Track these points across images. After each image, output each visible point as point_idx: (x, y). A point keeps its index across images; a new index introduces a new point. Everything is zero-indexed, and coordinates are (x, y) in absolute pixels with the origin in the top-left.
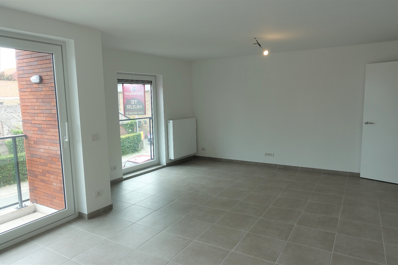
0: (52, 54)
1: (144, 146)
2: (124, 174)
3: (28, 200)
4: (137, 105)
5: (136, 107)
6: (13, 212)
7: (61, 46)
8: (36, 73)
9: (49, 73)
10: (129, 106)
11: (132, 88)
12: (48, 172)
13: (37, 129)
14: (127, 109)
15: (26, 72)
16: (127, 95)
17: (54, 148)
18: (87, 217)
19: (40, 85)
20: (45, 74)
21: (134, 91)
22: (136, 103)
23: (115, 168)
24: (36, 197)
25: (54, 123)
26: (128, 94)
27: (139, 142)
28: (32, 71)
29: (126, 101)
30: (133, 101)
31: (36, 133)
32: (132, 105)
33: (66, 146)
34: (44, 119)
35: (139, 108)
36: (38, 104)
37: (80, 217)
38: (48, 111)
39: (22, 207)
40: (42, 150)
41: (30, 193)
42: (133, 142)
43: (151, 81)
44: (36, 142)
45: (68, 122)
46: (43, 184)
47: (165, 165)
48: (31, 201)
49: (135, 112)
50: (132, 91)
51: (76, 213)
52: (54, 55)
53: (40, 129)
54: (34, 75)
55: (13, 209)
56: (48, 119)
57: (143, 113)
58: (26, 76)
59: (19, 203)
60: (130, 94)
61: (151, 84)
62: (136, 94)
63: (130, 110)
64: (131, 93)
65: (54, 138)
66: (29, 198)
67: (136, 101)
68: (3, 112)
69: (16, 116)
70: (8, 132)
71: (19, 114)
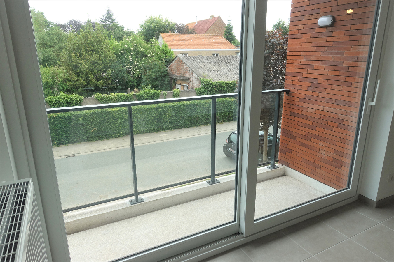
12: (316, 136)
13: (308, 84)
19: (330, 28)
24: (288, 160)
33: (369, 111)
36: (319, 53)
38: (334, 63)
40: (312, 111)
41: (280, 154)
44: (304, 100)
54: (324, 15)
56: (331, 73)
59: (272, 162)
68: (193, 62)
69: (202, 67)
70: (196, 80)
71: (205, 65)
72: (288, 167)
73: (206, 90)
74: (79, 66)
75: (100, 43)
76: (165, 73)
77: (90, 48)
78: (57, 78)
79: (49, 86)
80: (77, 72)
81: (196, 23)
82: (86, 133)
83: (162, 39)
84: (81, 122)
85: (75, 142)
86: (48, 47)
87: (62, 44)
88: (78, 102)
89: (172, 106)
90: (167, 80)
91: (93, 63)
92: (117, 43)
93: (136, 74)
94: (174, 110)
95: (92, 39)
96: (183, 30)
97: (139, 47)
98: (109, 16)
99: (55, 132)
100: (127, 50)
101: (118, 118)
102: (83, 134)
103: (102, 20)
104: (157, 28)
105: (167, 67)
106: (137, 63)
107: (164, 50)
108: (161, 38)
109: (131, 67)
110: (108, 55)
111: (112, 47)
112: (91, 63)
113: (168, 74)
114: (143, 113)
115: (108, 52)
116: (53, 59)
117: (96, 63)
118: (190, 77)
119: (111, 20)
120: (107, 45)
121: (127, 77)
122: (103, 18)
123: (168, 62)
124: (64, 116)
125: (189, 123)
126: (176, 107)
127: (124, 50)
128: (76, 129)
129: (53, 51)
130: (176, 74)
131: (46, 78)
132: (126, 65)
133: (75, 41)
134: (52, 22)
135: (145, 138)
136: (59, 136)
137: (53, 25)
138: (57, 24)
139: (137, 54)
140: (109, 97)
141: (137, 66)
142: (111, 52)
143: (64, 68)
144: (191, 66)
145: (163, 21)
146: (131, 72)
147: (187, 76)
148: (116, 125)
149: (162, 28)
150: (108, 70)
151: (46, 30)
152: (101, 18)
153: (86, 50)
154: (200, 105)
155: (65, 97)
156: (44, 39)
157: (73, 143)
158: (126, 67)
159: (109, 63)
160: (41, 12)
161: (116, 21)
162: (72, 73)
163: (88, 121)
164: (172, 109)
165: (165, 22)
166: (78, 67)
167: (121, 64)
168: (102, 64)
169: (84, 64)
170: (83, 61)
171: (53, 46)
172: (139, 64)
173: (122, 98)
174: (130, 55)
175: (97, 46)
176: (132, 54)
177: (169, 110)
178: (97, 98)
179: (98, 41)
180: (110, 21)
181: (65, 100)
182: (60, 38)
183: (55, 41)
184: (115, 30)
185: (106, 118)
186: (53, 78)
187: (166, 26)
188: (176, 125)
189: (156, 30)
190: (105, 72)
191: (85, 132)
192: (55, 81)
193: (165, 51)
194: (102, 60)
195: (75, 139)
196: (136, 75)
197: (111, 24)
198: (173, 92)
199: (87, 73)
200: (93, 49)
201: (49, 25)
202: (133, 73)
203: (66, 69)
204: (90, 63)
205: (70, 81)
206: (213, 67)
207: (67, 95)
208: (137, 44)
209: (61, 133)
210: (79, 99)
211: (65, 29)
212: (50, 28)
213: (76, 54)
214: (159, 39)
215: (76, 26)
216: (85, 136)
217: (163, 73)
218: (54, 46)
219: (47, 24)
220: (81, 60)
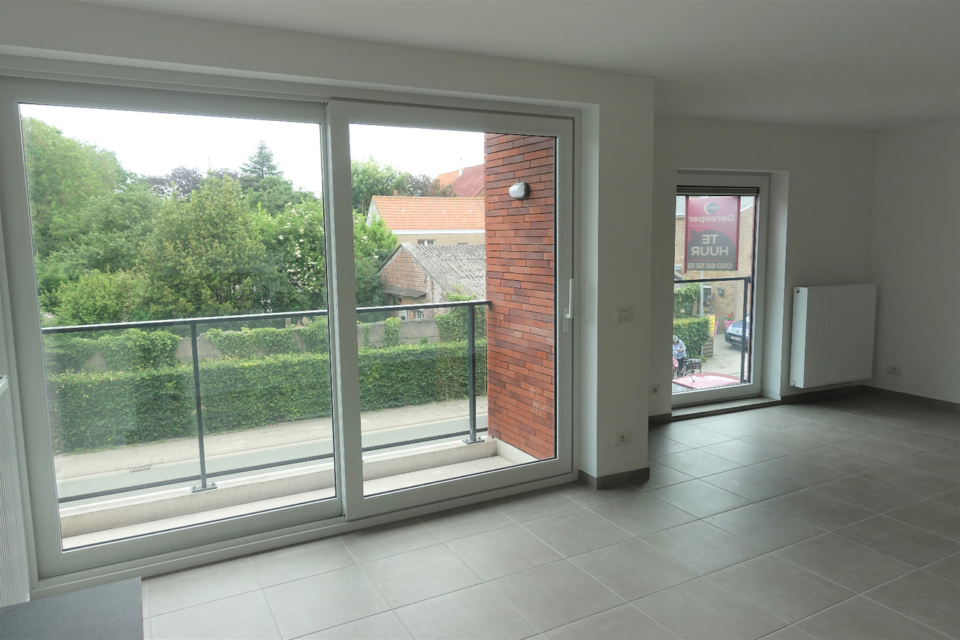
0: (556, 138)
1: (715, 352)
2: (675, 408)
3: (485, 430)
4: (717, 248)
5: (714, 252)
6: (461, 448)
7: (573, 119)
8: (519, 179)
9: (544, 178)
10: (698, 248)
11: (708, 206)
12: (526, 379)
13: (511, 291)
14: (693, 255)
15: (501, 177)
16: (693, 223)
17: (540, 331)
18: (595, 484)
19: (525, 201)
20: (536, 179)
21: (712, 213)
22: (714, 242)
23: (655, 390)
24: (499, 427)
25: (545, 279)
26: (697, 219)
27: (703, 339)
28: (511, 175)
29: (692, 238)
30: (708, 236)
31: (508, 298)
32: (705, 246)
33: (567, 329)
34: (527, 270)
35: (721, 254)
36: (519, 240)
37: (580, 481)
38: (535, 256)
39: (475, 441)
40: (518, 334)
41: (489, 417)
42: (688, 338)
43: (758, 188)
44: (508, 318)
45: (573, 278)
46: (514, 402)
47: (779, 398)
48: (490, 433)
49: (711, 263)
50: (708, 214)
51: (574, 471)
52: (558, 139)
53: (519, 292)
54: (516, 182)
55: (459, 442)
56: (533, 271)
57: (729, 266)
58: (501, 184)
59: (471, 432)
60: (701, 219)
61: (756, 197)
62: (718, 219)
63: (699, 259)
64: (703, 218)
65: (543, 310)
66: (487, 426)
67: (716, 237)
68: (435, 259)
69: (455, 268)
70: (441, 297)
71: (461, 264)
72: (500, 439)
73: (460, 319)
74: (180, 270)
75: (231, 219)
76: (375, 284)
77: (208, 230)
78: (130, 297)
79: (109, 314)
80: (175, 283)
81: (460, 174)
82: (181, 417)
83: (377, 208)
84: (171, 392)
85: (155, 439)
86: (117, 228)
87: (149, 222)
88: (168, 349)
89: (382, 355)
90: (377, 298)
91: (213, 263)
92: (270, 218)
93: (311, 286)
94: (384, 365)
95: (213, 212)
96: (425, 189)
97: (317, 226)
98: (263, 159)
99: (110, 414)
100: (291, 234)
101: (255, 384)
102: (174, 419)
103: (247, 168)
104: (366, 184)
105: (379, 270)
106: (313, 263)
107: (375, 233)
108: (374, 206)
109: (299, 270)
110: (247, 246)
111: (259, 228)
112: (207, 263)
113: (381, 286)
114: (313, 373)
115: (248, 239)
116: (125, 256)
117: (220, 262)
118: (428, 290)
119: (268, 168)
120: (247, 223)
121: (289, 294)
122: (249, 163)
123: (384, 258)
124: (132, 379)
125: (420, 394)
126: (391, 358)
127: (284, 233)
128: (158, 408)
129: (129, 236)
130: (399, 285)
131: (103, 297)
132: (287, 266)
133: (174, 216)
134: (133, 171)
135: (315, 428)
136: (118, 424)
137: (136, 180)
138: (144, 176)
139: (313, 242)
140: (239, 337)
141: (312, 269)
142: (255, 239)
143: (146, 274)
144: (428, 267)
145: (380, 170)
146: (299, 282)
147: (421, 289)
148: (251, 399)
149: (377, 185)
150: (246, 278)
151: (117, 192)
152: (245, 164)
153: (199, 234)
154: (446, 353)
155: (139, 337)
156: (111, 210)
157: (151, 440)
158: (289, 270)
159: (248, 263)
160: (110, 151)
161: (278, 170)
162: (163, 286)
163: (186, 391)
164: (381, 361)
165: (384, 171)
166: (177, 273)
167: (277, 263)
168: (231, 266)
169: (191, 266)
170: (189, 258)
171: (128, 227)
172: (318, 265)
173: (268, 338)
174: (297, 245)
175: (224, 226)
176: (302, 243)
177: (374, 365)
178: (210, 339)
179: (226, 216)
180: (265, 169)
181: (138, 344)
182: (145, 209)
183: (133, 216)
184: (271, 190)
185: (228, 381)
186: (119, 296)
187: (387, 181)
188: (391, 400)
189: (365, 190)
190: (239, 282)
191: (179, 416)
192: (123, 303)
193: (379, 236)
194: (233, 256)
195: (154, 430)
196: (309, 289)
197: (267, 176)
198: (385, 325)
199: (196, 286)
200: (215, 232)
201: (126, 179)
202: (303, 285)
203: (152, 278)
204: (205, 264)
205: (157, 302)
206: (480, 268)
207: (145, 333)
208: (314, 221)
209: (125, 417)
210: (169, 341)
211: (163, 187)
212: (127, 185)
213: (177, 244)
214: (370, 208)
215: (188, 182)
216: (178, 423)
217: (369, 283)
218: (132, 226)
219: (122, 176)
220: (185, 258)
